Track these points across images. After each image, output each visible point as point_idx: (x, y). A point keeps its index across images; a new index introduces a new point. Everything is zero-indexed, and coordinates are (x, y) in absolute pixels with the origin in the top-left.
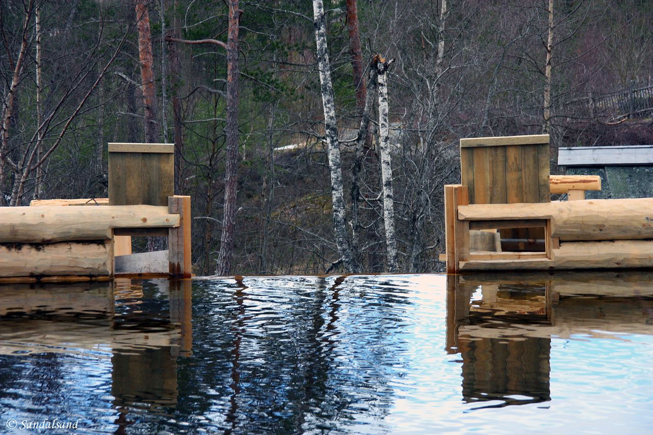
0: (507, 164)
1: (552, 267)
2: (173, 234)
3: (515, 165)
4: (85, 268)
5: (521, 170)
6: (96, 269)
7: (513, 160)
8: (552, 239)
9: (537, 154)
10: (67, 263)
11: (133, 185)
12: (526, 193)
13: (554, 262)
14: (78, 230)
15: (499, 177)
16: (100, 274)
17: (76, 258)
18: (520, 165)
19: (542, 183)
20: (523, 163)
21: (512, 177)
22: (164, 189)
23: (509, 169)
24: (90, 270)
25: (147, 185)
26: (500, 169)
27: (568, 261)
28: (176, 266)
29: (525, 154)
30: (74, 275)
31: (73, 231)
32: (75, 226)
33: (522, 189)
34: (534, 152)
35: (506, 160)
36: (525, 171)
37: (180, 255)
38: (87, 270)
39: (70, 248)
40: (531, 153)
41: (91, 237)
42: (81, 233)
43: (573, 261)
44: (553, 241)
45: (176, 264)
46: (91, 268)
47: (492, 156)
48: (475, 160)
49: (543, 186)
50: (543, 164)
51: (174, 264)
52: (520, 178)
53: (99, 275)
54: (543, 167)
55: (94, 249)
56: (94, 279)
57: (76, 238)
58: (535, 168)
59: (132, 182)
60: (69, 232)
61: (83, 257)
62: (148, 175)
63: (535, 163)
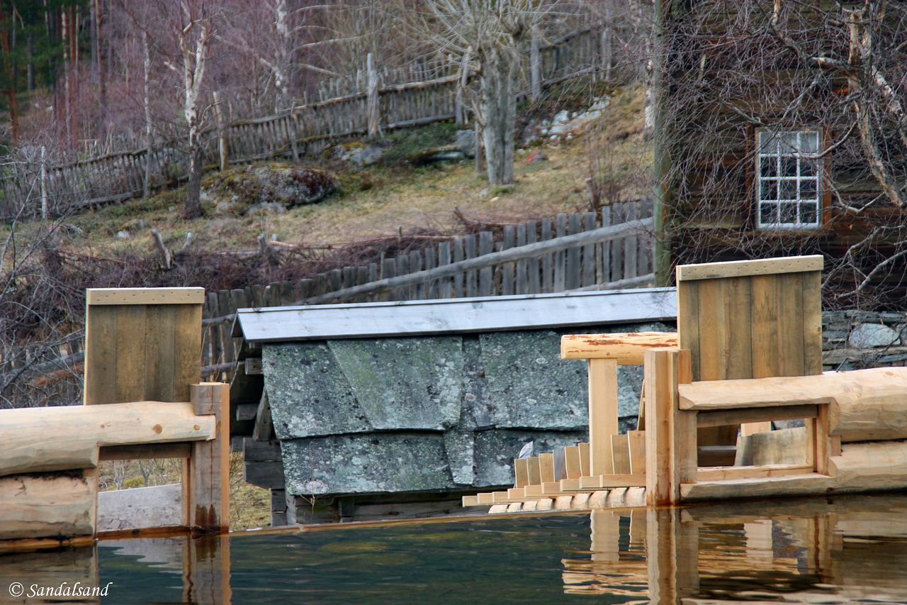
0: (753, 308)
1: (831, 489)
2: (203, 453)
3: (766, 310)
4: (52, 524)
5: (776, 319)
6: (70, 524)
7: (763, 300)
8: (829, 439)
9: (801, 289)
10: (19, 516)
11: (131, 366)
12: (783, 359)
13: (835, 480)
14: (42, 452)
15: (741, 333)
16: (78, 533)
17: (36, 506)
18: (774, 310)
19: (809, 341)
20: (779, 307)
21: (762, 330)
22: (183, 372)
23: (757, 317)
24: (60, 527)
25: (153, 364)
26: (743, 318)
27: (858, 478)
28: (208, 512)
29: (782, 290)
30: (29, 538)
31: (32, 455)
32: (36, 446)
33: (778, 352)
34: (797, 287)
35: (751, 302)
36: (782, 320)
37: (214, 491)
38: (56, 526)
39: (24, 488)
40: (792, 287)
41: (63, 464)
42: (47, 458)
43: (864, 477)
44: (831, 442)
45: (208, 508)
46: (62, 523)
47: (730, 296)
48: (702, 304)
49: (812, 345)
50: (811, 307)
51: (204, 509)
52: (774, 333)
53: (75, 536)
54: (811, 313)
55: (65, 488)
56: (65, 542)
57: (36, 467)
58: (798, 314)
59: (129, 358)
60: (26, 458)
61: (48, 503)
62: (155, 346)
63: (798, 305)
